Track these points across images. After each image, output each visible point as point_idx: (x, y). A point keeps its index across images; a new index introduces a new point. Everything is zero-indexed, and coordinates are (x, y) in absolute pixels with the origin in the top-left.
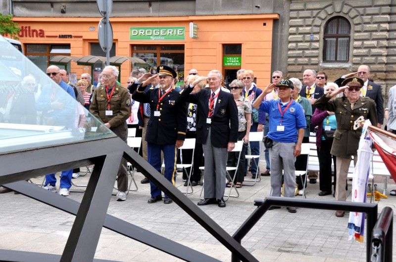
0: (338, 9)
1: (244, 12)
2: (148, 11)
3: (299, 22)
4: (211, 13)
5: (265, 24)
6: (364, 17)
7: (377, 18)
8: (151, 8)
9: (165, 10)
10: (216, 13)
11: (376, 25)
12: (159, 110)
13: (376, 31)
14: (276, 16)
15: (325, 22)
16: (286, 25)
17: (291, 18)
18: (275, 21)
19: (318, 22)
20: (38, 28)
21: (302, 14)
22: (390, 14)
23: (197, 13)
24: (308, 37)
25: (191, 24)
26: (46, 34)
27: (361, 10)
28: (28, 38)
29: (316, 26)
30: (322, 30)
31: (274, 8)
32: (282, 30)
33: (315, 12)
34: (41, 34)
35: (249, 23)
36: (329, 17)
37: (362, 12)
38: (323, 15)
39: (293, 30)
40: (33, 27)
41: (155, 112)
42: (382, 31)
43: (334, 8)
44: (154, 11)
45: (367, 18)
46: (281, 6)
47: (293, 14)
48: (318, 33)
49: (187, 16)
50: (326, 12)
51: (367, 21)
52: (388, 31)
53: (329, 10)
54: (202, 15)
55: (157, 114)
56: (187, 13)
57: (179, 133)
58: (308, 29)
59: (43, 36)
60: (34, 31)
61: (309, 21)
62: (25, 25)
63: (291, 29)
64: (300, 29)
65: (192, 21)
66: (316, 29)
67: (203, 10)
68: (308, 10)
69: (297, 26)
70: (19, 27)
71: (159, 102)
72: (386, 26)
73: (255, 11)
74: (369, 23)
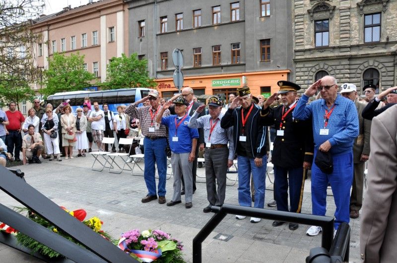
0: (322, 67)
1: (272, 69)
2: (221, 71)
3: (301, 74)
4: (254, 71)
5: (283, 76)
6: (336, 71)
7: (343, 71)
8: (223, 70)
9: (229, 70)
10: (256, 71)
11: (342, 75)
12: (282, 129)
13: (342, 78)
14: (289, 71)
15: (315, 73)
16: (294, 75)
17: (297, 72)
18: (288, 74)
19: (311, 74)
20: (167, 83)
21: (303, 70)
22: (349, 69)
23: (247, 71)
24: (306, 82)
25: (243, 77)
26: (172, 86)
27: (334, 67)
28: (163, 89)
29: (310, 76)
30: (314, 78)
31: (288, 67)
32: (292, 78)
33: (310, 69)
34: (169, 86)
35: (274, 75)
36: (317, 71)
37: (334, 68)
38: (314, 70)
39: (298, 78)
40: (166, 83)
41: (278, 131)
42: (346, 78)
43: (319, 66)
44: (224, 71)
45: (337, 72)
46: (291, 66)
47: (298, 70)
48: (311, 80)
49: (242, 73)
50: (316, 68)
51: (337, 73)
52: (349, 78)
53: (317, 67)
54: (249, 72)
55: (280, 133)
56: (241, 72)
57: (306, 153)
58: (306, 77)
59: (170, 87)
60: (166, 85)
61: (306, 73)
62: (162, 83)
63: (297, 78)
64: (302, 78)
65: (244, 75)
66: (310, 78)
67: (249, 69)
68: (306, 67)
69: (300, 76)
70: (159, 84)
71: (283, 119)
72: (348, 75)
73: (277, 69)
74: (339, 74)
